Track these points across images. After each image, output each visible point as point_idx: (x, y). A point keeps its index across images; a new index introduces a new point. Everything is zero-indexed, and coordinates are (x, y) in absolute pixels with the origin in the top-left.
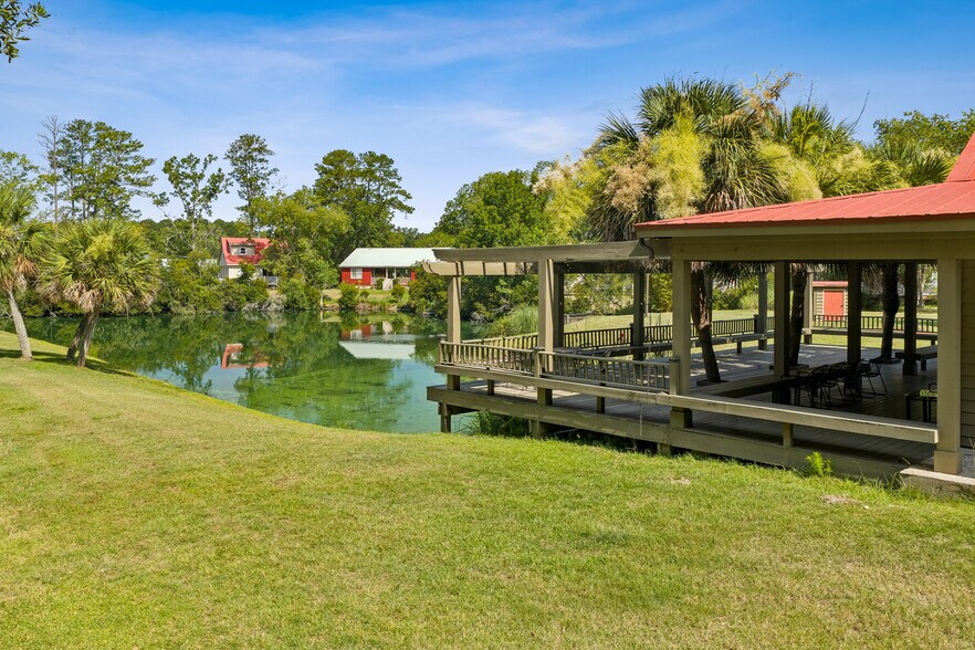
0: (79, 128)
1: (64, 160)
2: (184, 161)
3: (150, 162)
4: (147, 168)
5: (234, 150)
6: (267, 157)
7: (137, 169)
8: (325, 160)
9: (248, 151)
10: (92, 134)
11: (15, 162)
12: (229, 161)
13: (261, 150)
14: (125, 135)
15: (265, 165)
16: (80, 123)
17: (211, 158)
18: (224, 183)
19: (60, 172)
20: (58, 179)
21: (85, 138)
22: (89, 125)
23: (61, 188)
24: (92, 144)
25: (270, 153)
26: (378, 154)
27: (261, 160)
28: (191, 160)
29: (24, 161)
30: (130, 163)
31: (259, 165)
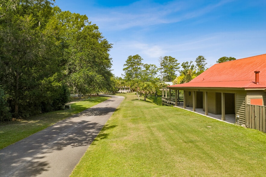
0: (166, 58)
1: (164, 64)
2: (186, 63)
3: (179, 64)
4: (178, 65)
5: (197, 59)
6: (205, 60)
7: (176, 66)
8: (219, 60)
9: (200, 59)
10: (168, 59)
11: (153, 66)
12: (196, 62)
13: (203, 59)
14: (174, 59)
15: (204, 62)
16: (166, 57)
17: (191, 62)
18: (194, 67)
19: (163, 67)
20: (162, 69)
21: (167, 60)
22: (168, 57)
23: (163, 70)
24: (168, 61)
25: (205, 59)
26: (232, 57)
27: (203, 61)
28: (187, 63)
29: (155, 66)
30: (175, 64)
31: (203, 62)
